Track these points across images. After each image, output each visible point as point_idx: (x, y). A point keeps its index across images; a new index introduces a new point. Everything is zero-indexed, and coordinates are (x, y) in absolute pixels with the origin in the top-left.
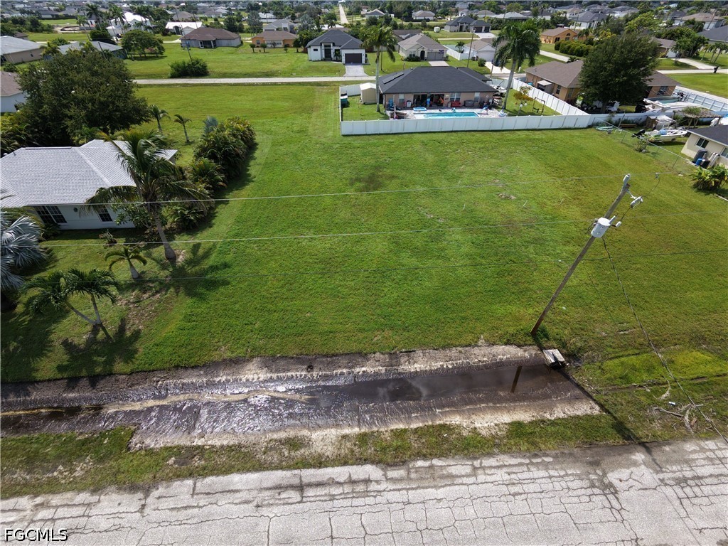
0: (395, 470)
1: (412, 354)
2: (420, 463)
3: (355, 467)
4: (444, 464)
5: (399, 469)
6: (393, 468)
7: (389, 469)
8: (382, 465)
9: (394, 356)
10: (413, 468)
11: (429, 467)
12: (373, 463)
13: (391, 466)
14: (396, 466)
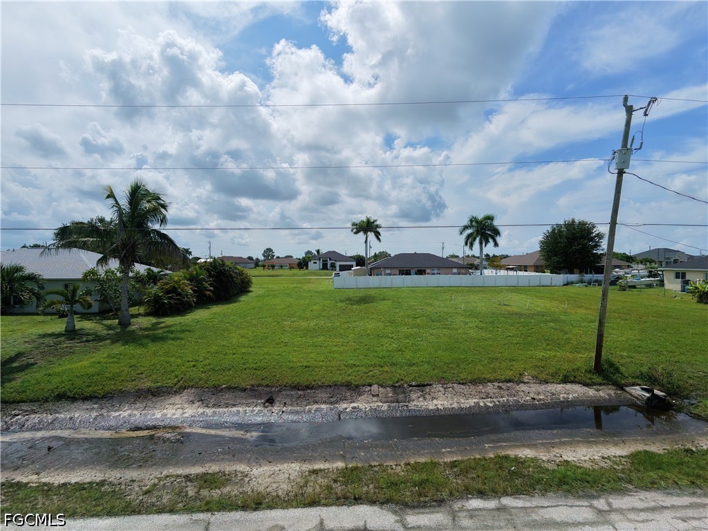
0: (423, 513)
1: (427, 389)
2: (475, 503)
3: (334, 508)
4: (528, 504)
5: (433, 512)
6: (417, 511)
7: (408, 511)
8: (393, 506)
9: (400, 390)
10: (461, 510)
11: (498, 509)
12: (373, 502)
13: (414, 507)
14: (424, 506)
